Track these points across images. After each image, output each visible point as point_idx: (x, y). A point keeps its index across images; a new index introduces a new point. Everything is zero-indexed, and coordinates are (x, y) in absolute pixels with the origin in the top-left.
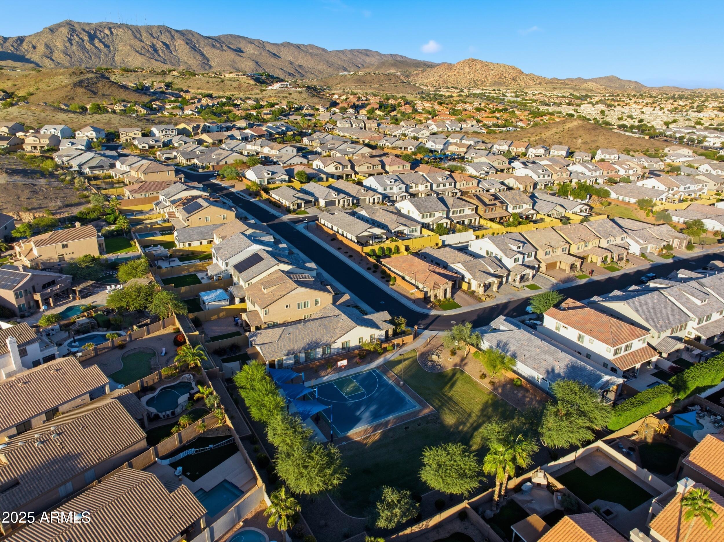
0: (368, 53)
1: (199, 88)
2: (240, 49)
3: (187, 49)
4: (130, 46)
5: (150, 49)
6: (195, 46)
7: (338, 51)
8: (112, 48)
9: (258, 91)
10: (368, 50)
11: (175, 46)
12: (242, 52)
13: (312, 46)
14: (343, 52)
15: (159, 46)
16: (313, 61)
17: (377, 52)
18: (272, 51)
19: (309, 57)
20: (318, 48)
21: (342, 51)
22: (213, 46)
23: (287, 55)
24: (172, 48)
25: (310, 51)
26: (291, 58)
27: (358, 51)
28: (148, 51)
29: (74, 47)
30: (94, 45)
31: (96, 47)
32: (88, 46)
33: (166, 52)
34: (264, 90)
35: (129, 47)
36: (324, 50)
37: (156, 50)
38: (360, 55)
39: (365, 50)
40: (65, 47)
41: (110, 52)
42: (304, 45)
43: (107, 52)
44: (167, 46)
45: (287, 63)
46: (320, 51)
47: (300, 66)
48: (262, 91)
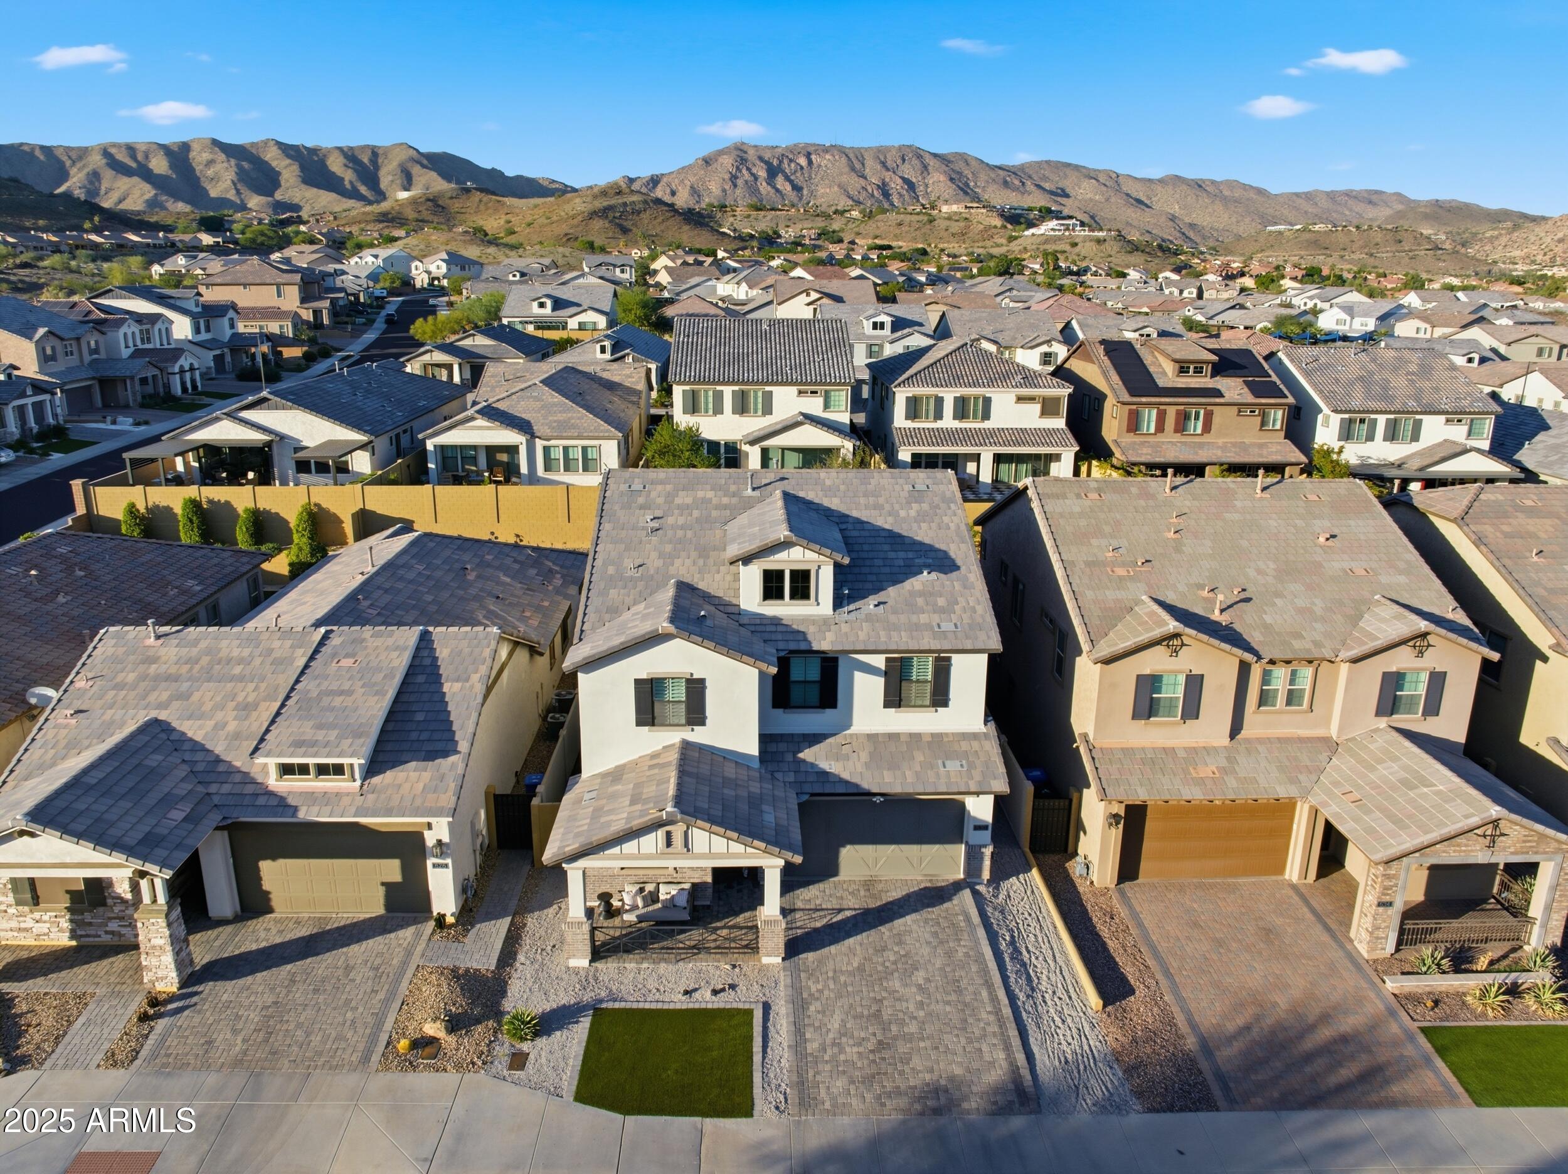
0: (1374, 198)
1: (876, 237)
2: (1063, 190)
3: (951, 191)
4: (839, 186)
5: (875, 193)
6: (967, 185)
7: (1297, 195)
8: (805, 192)
9: (1004, 241)
10: (1377, 192)
11: (927, 186)
12: (1067, 196)
13: (1232, 184)
14: (1309, 196)
15: (896, 185)
16: (1226, 216)
17: (1399, 195)
18: (1134, 195)
19: (1218, 206)
20: (1246, 187)
21: (1306, 194)
22: (1006, 184)
23: (1167, 203)
24: (920, 189)
25: (1226, 193)
26: (1176, 209)
27: (1348, 194)
28: (873, 195)
29: (738, 191)
30: (774, 187)
31: (777, 190)
32: (764, 188)
33: (907, 197)
34: (1016, 238)
35: (836, 188)
36: (1260, 192)
37: (886, 195)
38: (1350, 202)
39: (1369, 192)
40: (724, 191)
41: (801, 199)
42: (1213, 182)
43: (796, 200)
44: (910, 185)
45: (1163, 219)
46: (1252, 195)
47: (1192, 226)
48: (1011, 239)
